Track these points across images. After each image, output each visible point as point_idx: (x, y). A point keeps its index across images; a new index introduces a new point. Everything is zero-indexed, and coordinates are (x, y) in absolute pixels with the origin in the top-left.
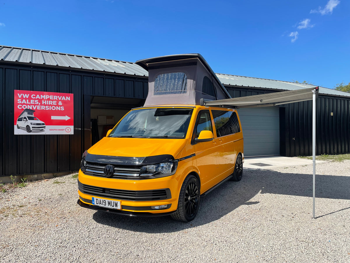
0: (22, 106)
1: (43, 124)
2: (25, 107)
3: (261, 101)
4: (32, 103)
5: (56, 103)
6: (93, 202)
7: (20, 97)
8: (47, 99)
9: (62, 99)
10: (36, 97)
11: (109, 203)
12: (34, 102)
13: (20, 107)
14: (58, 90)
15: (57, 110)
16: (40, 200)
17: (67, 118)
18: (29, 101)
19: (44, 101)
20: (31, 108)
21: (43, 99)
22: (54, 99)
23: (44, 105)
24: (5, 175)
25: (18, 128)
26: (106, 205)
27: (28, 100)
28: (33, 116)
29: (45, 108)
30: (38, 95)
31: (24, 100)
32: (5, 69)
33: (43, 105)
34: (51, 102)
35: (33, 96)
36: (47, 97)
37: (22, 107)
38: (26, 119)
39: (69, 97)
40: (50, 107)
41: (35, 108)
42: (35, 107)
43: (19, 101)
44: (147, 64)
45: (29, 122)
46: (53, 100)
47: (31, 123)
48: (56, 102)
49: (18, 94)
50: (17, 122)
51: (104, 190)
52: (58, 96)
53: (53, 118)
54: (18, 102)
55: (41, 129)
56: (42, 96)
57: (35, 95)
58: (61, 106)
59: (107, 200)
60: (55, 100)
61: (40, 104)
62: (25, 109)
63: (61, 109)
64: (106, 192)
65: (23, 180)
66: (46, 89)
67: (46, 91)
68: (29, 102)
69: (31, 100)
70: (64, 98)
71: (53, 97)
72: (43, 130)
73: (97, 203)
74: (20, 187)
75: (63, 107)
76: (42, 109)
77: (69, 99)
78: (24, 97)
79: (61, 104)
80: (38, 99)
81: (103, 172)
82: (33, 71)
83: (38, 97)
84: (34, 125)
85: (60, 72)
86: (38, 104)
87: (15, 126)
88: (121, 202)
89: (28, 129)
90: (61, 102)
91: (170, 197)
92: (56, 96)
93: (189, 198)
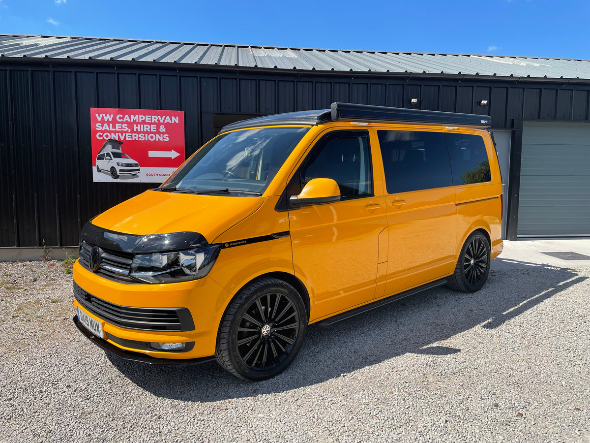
1: (136, 165)
2: (107, 136)
4: (117, 130)
5: (155, 128)
7: (99, 119)
8: (140, 121)
9: (165, 122)
10: (123, 118)
11: (91, 323)
12: (121, 127)
13: (100, 136)
14: (161, 105)
15: (157, 140)
17: (173, 154)
18: (114, 127)
19: (137, 126)
20: (117, 139)
21: (135, 122)
22: (153, 122)
23: (137, 132)
25: (99, 171)
27: (111, 125)
28: (120, 151)
29: (139, 138)
30: (127, 116)
31: (106, 125)
32: (76, 73)
33: (135, 132)
34: (147, 127)
35: (120, 118)
36: (140, 118)
37: (102, 136)
38: (110, 157)
39: (177, 117)
40: (146, 135)
41: (122, 138)
42: (122, 136)
43: (98, 127)
45: (115, 161)
46: (150, 124)
47: (118, 163)
48: (156, 126)
49: (97, 115)
50: (97, 161)
51: (89, 296)
52: (159, 117)
53: (152, 154)
54: (97, 129)
55: (133, 173)
56: (132, 116)
57: (122, 116)
58: (163, 133)
59: (89, 315)
60: (155, 123)
61: (130, 130)
62: (107, 139)
63: (163, 138)
66: (140, 105)
67: (140, 108)
69: (117, 125)
70: (168, 120)
71: (151, 118)
72: (135, 175)
73: (81, 319)
75: (168, 136)
76: (134, 139)
77: (177, 122)
78: (106, 120)
79: (164, 130)
80: (127, 122)
82: (118, 74)
83: (127, 118)
84: (122, 166)
85: (162, 73)
86: (128, 131)
87: (93, 167)
88: (103, 325)
89: (113, 172)
90: (164, 127)
91: (190, 327)
92: (156, 117)
93: (266, 330)
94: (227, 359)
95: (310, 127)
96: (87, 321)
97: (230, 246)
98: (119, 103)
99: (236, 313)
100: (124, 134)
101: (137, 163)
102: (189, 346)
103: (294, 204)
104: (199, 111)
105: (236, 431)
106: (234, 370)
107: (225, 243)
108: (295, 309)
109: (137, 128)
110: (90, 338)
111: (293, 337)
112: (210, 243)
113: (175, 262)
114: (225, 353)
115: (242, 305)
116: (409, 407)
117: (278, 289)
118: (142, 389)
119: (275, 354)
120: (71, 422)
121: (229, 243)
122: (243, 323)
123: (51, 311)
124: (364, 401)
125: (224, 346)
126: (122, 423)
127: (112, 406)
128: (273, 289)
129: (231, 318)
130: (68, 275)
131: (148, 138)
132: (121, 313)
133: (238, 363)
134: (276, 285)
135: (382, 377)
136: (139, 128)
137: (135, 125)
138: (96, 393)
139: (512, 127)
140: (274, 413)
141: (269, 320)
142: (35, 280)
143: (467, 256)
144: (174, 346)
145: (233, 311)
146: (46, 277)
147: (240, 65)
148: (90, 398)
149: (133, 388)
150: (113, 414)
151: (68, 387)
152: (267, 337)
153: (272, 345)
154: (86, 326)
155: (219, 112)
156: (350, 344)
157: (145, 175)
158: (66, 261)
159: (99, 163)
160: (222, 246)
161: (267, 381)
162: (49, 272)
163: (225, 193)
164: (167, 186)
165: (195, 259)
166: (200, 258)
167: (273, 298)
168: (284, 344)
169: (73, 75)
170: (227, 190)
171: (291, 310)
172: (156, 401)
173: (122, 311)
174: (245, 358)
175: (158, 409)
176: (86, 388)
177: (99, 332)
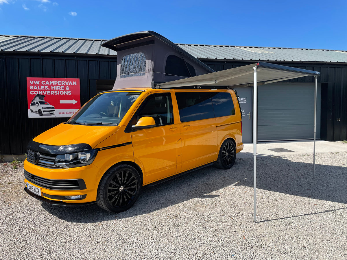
0: (34, 92)
1: (53, 108)
4: (42, 89)
5: (64, 88)
7: (32, 83)
8: (55, 84)
9: (69, 84)
10: (45, 83)
12: (44, 88)
13: (32, 93)
14: (66, 75)
15: (65, 94)
17: (74, 102)
19: (53, 87)
20: (42, 94)
21: (52, 85)
22: (62, 84)
24: (23, 153)
25: (32, 112)
27: (38, 86)
28: (44, 101)
29: (54, 93)
30: (47, 82)
31: (35, 86)
32: (18, 58)
33: (52, 90)
34: (59, 87)
35: (43, 83)
36: (55, 82)
38: (38, 104)
39: (76, 82)
40: (59, 92)
41: (45, 94)
43: (31, 87)
44: (115, 46)
46: (60, 86)
47: (42, 107)
49: (30, 81)
50: (30, 106)
51: (33, 177)
52: (66, 82)
53: (62, 102)
54: (30, 89)
55: (51, 112)
56: (50, 82)
57: (44, 82)
58: (68, 91)
59: (34, 185)
60: (63, 85)
61: (49, 89)
62: (36, 94)
63: (68, 93)
66: (55, 75)
67: (55, 77)
68: (39, 88)
69: (42, 86)
70: (71, 83)
71: (61, 82)
72: (53, 113)
75: (71, 92)
76: (51, 94)
77: (76, 84)
78: (36, 84)
79: (68, 89)
80: (47, 85)
82: (42, 59)
83: (47, 83)
84: (45, 109)
85: (67, 58)
86: (48, 89)
87: (28, 110)
88: (41, 189)
89: (40, 112)
90: (68, 87)
91: (84, 187)
92: (64, 82)
93: (121, 189)
94: (103, 202)
95: (142, 92)
96: (33, 188)
97: (102, 150)
98: (43, 74)
99: (107, 180)
100: (46, 91)
101: (53, 107)
102: (84, 197)
103: (133, 129)
104: (88, 78)
105: (106, 232)
106: (106, 207)
107: (100, 148)
108: (136, 179)
109: (53, 88)
110: (34, 197)
111: (135, 192)
112: (93, 148)
113: (76, 158)
114: (102, 199)
115: (110, 177)
116: (185, 218)
117: (127, 169)
118: (61, 219)
119: (126, 199)
120: (27, 234)
121: (102, 148)
122: (111, 185)
123: (9, 188)
124: (166, 217)
125: (101, 196)
126: (52, 233)
127: (47, 227)
128: (125, 169)
129: (104, 182)
130: (15, 170)
132: (50, 183)
133: (108, 204)
134: (126, 167)
135: (176, 208)
137: (52, 86)
138: (38, 222)
140: (124, 225)
141: (123, 184)
143: (223, 151)
144: (76, 197)
145: (105, 179)
146: (3, 171)
147: (110, 54)
148: (35, 224)
149: (57, 219)
150: (48, 230)
151: (24, 220)
152: (122, 192)
153: (124, 196)
154: (32, 191)
155: (99, 79)
156: (164, 195)
157: (58, 113)
158: (13, 162)
159: (32, 107)
160: (99, 150)
161: (122, 213)
162: (4, 168)
163: (101, 124)
164: (72, 121)
165: (86, 156)
166: (88, 155)
167: (125, 173)
168: (131, 195)
169: (17, 60)
170: (101, 123)
171: (134, 179)
172: (68, 224)
173: (51, 182)
174: (111, 202)
175: (69, 227)
176: (33, 221)
177: (39, 193)
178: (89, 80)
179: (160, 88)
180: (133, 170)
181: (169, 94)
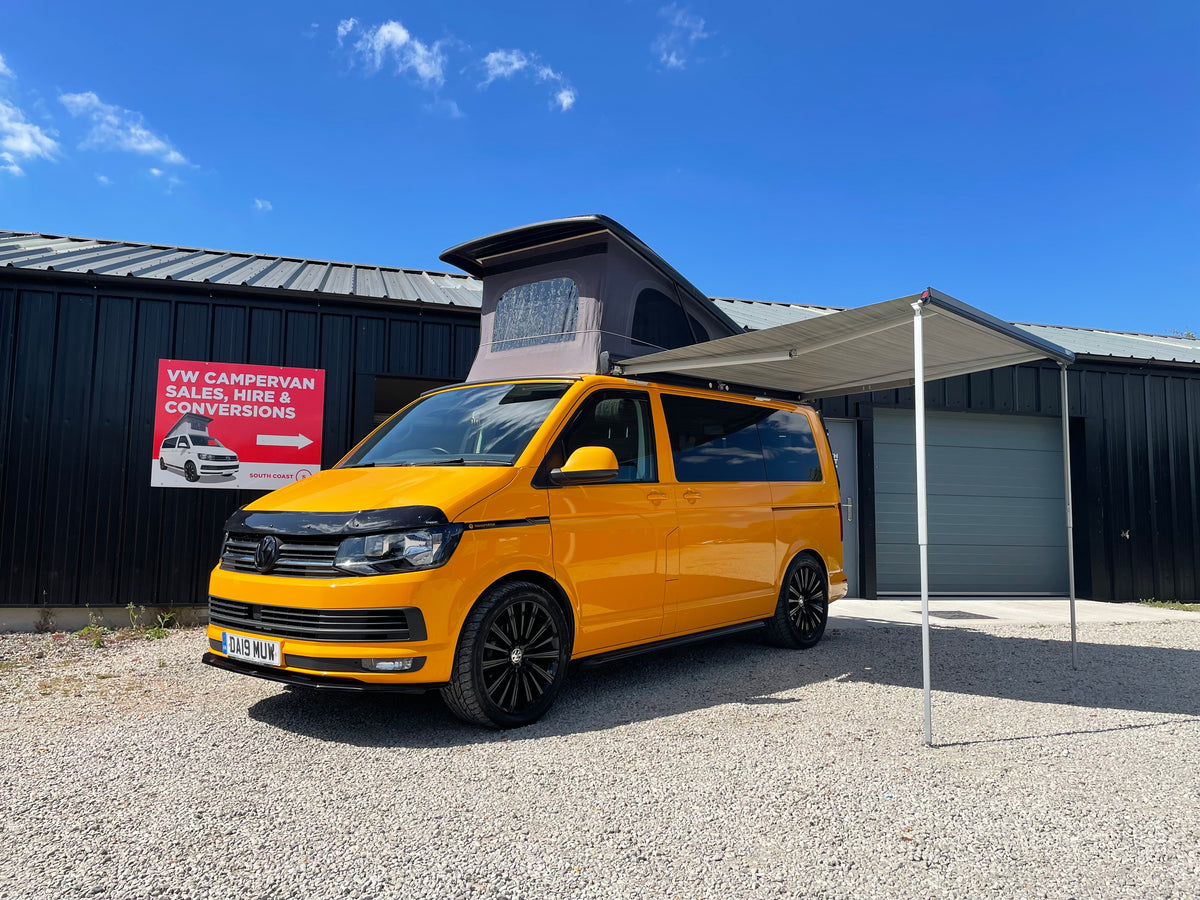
1: (233, 458)
2: (184, 408)
3: (790, 355)
4: (204, 397)
5: (273, 397)
6: (224, 648)
7: (173, 378)
8: (247, 384)
9: (291, 387)
10: (216, 378)
11: (256, 649)
12: (211, 393)
13: (172, 407)
14: (283, 358)
15: (274, 416)
16: (163, 665)
17: (301, 442)
18: (199, 392)
19: (240, 392)
20: (202, 412)
21: (237, 385)
22: (269, 385)
23: (240, 402)
24: (118, 602)
25: (164, 467)
26: (248, 655)
27: (194, 389)
28: (205, 434)
29: (242, 412)
30: (223, 375)
31: (184, 388)
32: (139, 300)
33: (235, 403)
34: (258, 394)
35: (211, 378)
36: (247, 379)
37: (176, 407)
38: (187, 443)
39: (313, 380)
40: (256, 407)
41: (212, 412)
42: (212, 407)
43: (171, 391)
44: (479, 261)
45: (194, 452)
46: (264, 389)
47: (199, 455)
48: (273, 393)
49: (170, 371)
50: (161, 449)
51: (251, 610)
52: (281, 378)
53: (263, 440)
54: (168, 395)
55: (225, 472)
56: (233, 376)
57: (214, 374)
58: (286, 406)
59: (253, 638)
60: (272, 388)
61: (226, 398)
62: (185, 412)
63: (286, 414)
64: (255, 615)
65: (163, 619)
66: (249, 356)
67: (248, 363)
68: (196, 394)
69: (204, 389)
70: (296, 383)
71: (267, 379)
72: (231, 475)
73: (232, 651)
74: (147, 638)
75: (294, 410)
76: (232, 414)
77: (312, 387)
78: (185, 380)
79: (288, 401)
80: (222, 385)
81: (252, 559)
82: (214, 306)
83: (223, 378)
84: (207, 459)
85: (290, 307)
86: (223, 399)
87: (154, 460)
88: (283, 645)
89: (189, 470)
90: (287, 394)
91: (422, 635)
92: (275, 378)
93: (516, 655)
94: (468, 686)
95: (572, 382)
96: (248, 648)
97: (475, 528)
98: (210, 352)
99: (483, 621)
100: (216, 405)
101: (235, 454)
102: (418, 663)
103: (555, 480)
104: (352, 371)
106: (476, 706)
107: (468, 524)
108: (555, 631)
109: (240, 395)
110: (249, 674)
112: (449, 521)
113: (396, 549)
114: (468, 677)
115: (491, 611)
117: (536, 595)
119: (529, 697)
121: (473, 524)
122: (493, 637)
125: (465, 667)
128: (529, 595)
129: (476, 626)
130: (100, 650)
131: (259, 412)
132: (319, 619)
133: (481, 694)
134: (533, 590)
136: (243, 395)
137: (236, 391)
139: (858, 415)
141: (523, 641)
142: (41, 656)
143: (792, 589)
145: (479, 617)
146: (60, 652)
147: (426, 300)
152: (520, 664)
153: (525, 679)
154: (241, 657)
155: (385, 374)
157: (247, 476)
158: (86, 629)
159: (164, 453)
160: (465, 527)
162: (60, 645)
167: (529, 608)
168: (542, 681)
169: (134, 304)
171: (549, 632)
173: (321, 616)
174: (491, 688)
175: (370, 754)
177: (272, 659)
178: (354, 373)
179: (625, 373)
180: (551, 603)
181: (644, 396)
